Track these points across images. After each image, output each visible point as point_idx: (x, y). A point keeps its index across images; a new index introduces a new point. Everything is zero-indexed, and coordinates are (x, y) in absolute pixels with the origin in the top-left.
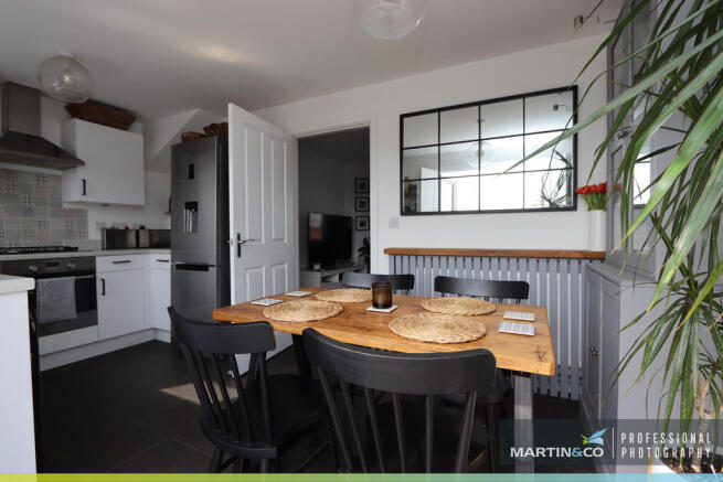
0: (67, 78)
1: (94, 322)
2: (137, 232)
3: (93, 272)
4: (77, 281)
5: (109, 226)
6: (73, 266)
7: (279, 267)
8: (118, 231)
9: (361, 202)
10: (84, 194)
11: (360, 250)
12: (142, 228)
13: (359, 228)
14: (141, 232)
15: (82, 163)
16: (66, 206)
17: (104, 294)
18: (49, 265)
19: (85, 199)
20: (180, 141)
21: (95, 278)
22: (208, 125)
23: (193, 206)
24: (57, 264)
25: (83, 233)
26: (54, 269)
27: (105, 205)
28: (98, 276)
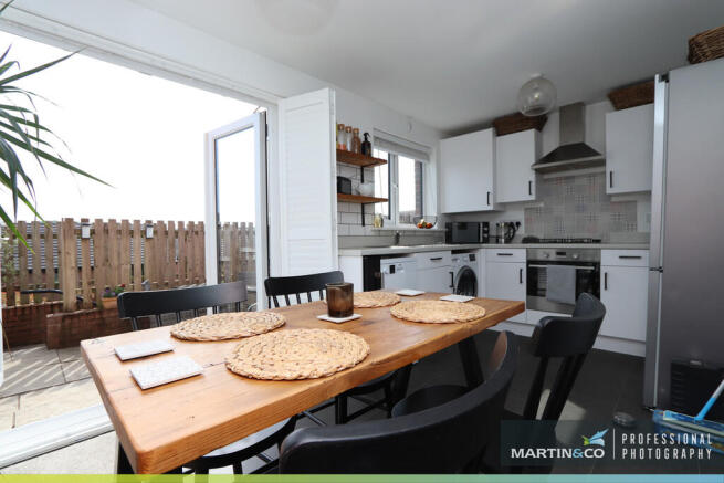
0: (537, 96)
17: (605, 288)
19: (612, 191)
21: (599, 271)
24: (564, 254)
25: (632, 226)
26: (562, 258)
28: (602, 268)
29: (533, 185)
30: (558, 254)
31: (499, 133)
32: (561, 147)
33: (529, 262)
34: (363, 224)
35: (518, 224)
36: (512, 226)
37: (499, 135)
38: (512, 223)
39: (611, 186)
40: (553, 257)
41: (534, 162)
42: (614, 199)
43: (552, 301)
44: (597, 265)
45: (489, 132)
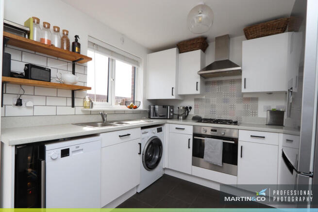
4: (223, 143)
17: (241, 156)
19: (245, 91)
21: (237, 144)
24: (216, 131)
25: (255, 113)
26: (214, 134)
28: (239, 142)
29: (199, 84)
30: (212, 130)
31: (180, 51)
32: (216, 62)
33: (195, 135)
34: (73, 106)
35: (191, 108)
36: (187, 109)
37: (180, 53)
38: (187, 107)
39: (245, 87)
40: (209, 133)
41: (200, 70)
42: (245, 96)
43: (207, 162)
44: (236, 140)
45: (175, 50)
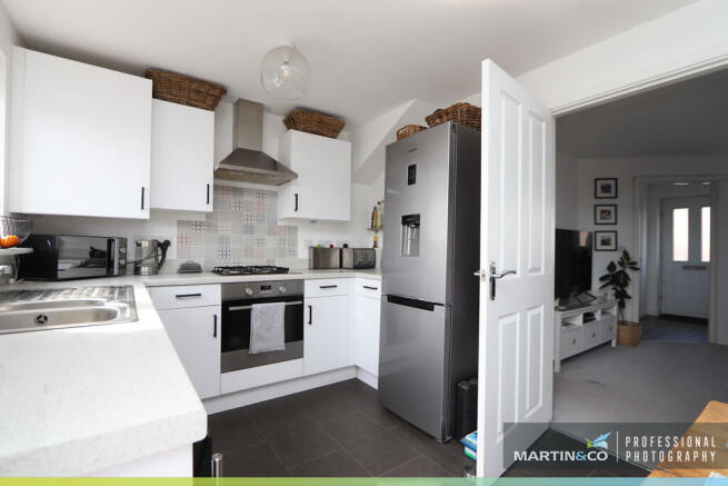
0: (286, 73)
1: (299, 354)
2: (341, 250)
3: (301, 297)
4: (287, 307)
5: (315, 244)
6: (283, 290)
7: (534, 312)
8: (324, 250)
9: (603, 212)
10: (296, 209)
11: (602, 279)
12: (346, 246)
13: (599, 246)
14: (345, 250)
15: (296, 176)
16: (280, 223)
17: (310, 323)
18: (263, 288)
19: (296, 215)
20: (394, 139)
21: (302, 305)
22: (432, 112)
23: (412, 221)
24: (269, 288)
25: (293, 252)
26: (267, 293)
27: (314, 221)
28: (306, 301)
29: (211, 190)
33: (226, 303)
35: (168, 243)
